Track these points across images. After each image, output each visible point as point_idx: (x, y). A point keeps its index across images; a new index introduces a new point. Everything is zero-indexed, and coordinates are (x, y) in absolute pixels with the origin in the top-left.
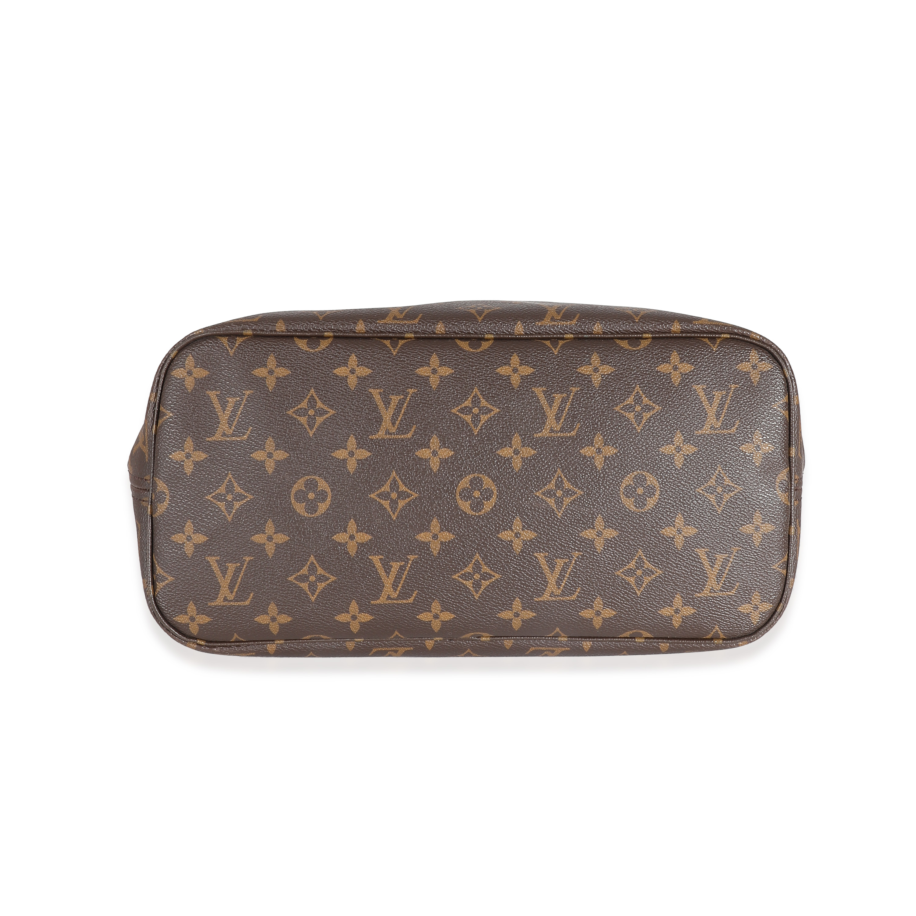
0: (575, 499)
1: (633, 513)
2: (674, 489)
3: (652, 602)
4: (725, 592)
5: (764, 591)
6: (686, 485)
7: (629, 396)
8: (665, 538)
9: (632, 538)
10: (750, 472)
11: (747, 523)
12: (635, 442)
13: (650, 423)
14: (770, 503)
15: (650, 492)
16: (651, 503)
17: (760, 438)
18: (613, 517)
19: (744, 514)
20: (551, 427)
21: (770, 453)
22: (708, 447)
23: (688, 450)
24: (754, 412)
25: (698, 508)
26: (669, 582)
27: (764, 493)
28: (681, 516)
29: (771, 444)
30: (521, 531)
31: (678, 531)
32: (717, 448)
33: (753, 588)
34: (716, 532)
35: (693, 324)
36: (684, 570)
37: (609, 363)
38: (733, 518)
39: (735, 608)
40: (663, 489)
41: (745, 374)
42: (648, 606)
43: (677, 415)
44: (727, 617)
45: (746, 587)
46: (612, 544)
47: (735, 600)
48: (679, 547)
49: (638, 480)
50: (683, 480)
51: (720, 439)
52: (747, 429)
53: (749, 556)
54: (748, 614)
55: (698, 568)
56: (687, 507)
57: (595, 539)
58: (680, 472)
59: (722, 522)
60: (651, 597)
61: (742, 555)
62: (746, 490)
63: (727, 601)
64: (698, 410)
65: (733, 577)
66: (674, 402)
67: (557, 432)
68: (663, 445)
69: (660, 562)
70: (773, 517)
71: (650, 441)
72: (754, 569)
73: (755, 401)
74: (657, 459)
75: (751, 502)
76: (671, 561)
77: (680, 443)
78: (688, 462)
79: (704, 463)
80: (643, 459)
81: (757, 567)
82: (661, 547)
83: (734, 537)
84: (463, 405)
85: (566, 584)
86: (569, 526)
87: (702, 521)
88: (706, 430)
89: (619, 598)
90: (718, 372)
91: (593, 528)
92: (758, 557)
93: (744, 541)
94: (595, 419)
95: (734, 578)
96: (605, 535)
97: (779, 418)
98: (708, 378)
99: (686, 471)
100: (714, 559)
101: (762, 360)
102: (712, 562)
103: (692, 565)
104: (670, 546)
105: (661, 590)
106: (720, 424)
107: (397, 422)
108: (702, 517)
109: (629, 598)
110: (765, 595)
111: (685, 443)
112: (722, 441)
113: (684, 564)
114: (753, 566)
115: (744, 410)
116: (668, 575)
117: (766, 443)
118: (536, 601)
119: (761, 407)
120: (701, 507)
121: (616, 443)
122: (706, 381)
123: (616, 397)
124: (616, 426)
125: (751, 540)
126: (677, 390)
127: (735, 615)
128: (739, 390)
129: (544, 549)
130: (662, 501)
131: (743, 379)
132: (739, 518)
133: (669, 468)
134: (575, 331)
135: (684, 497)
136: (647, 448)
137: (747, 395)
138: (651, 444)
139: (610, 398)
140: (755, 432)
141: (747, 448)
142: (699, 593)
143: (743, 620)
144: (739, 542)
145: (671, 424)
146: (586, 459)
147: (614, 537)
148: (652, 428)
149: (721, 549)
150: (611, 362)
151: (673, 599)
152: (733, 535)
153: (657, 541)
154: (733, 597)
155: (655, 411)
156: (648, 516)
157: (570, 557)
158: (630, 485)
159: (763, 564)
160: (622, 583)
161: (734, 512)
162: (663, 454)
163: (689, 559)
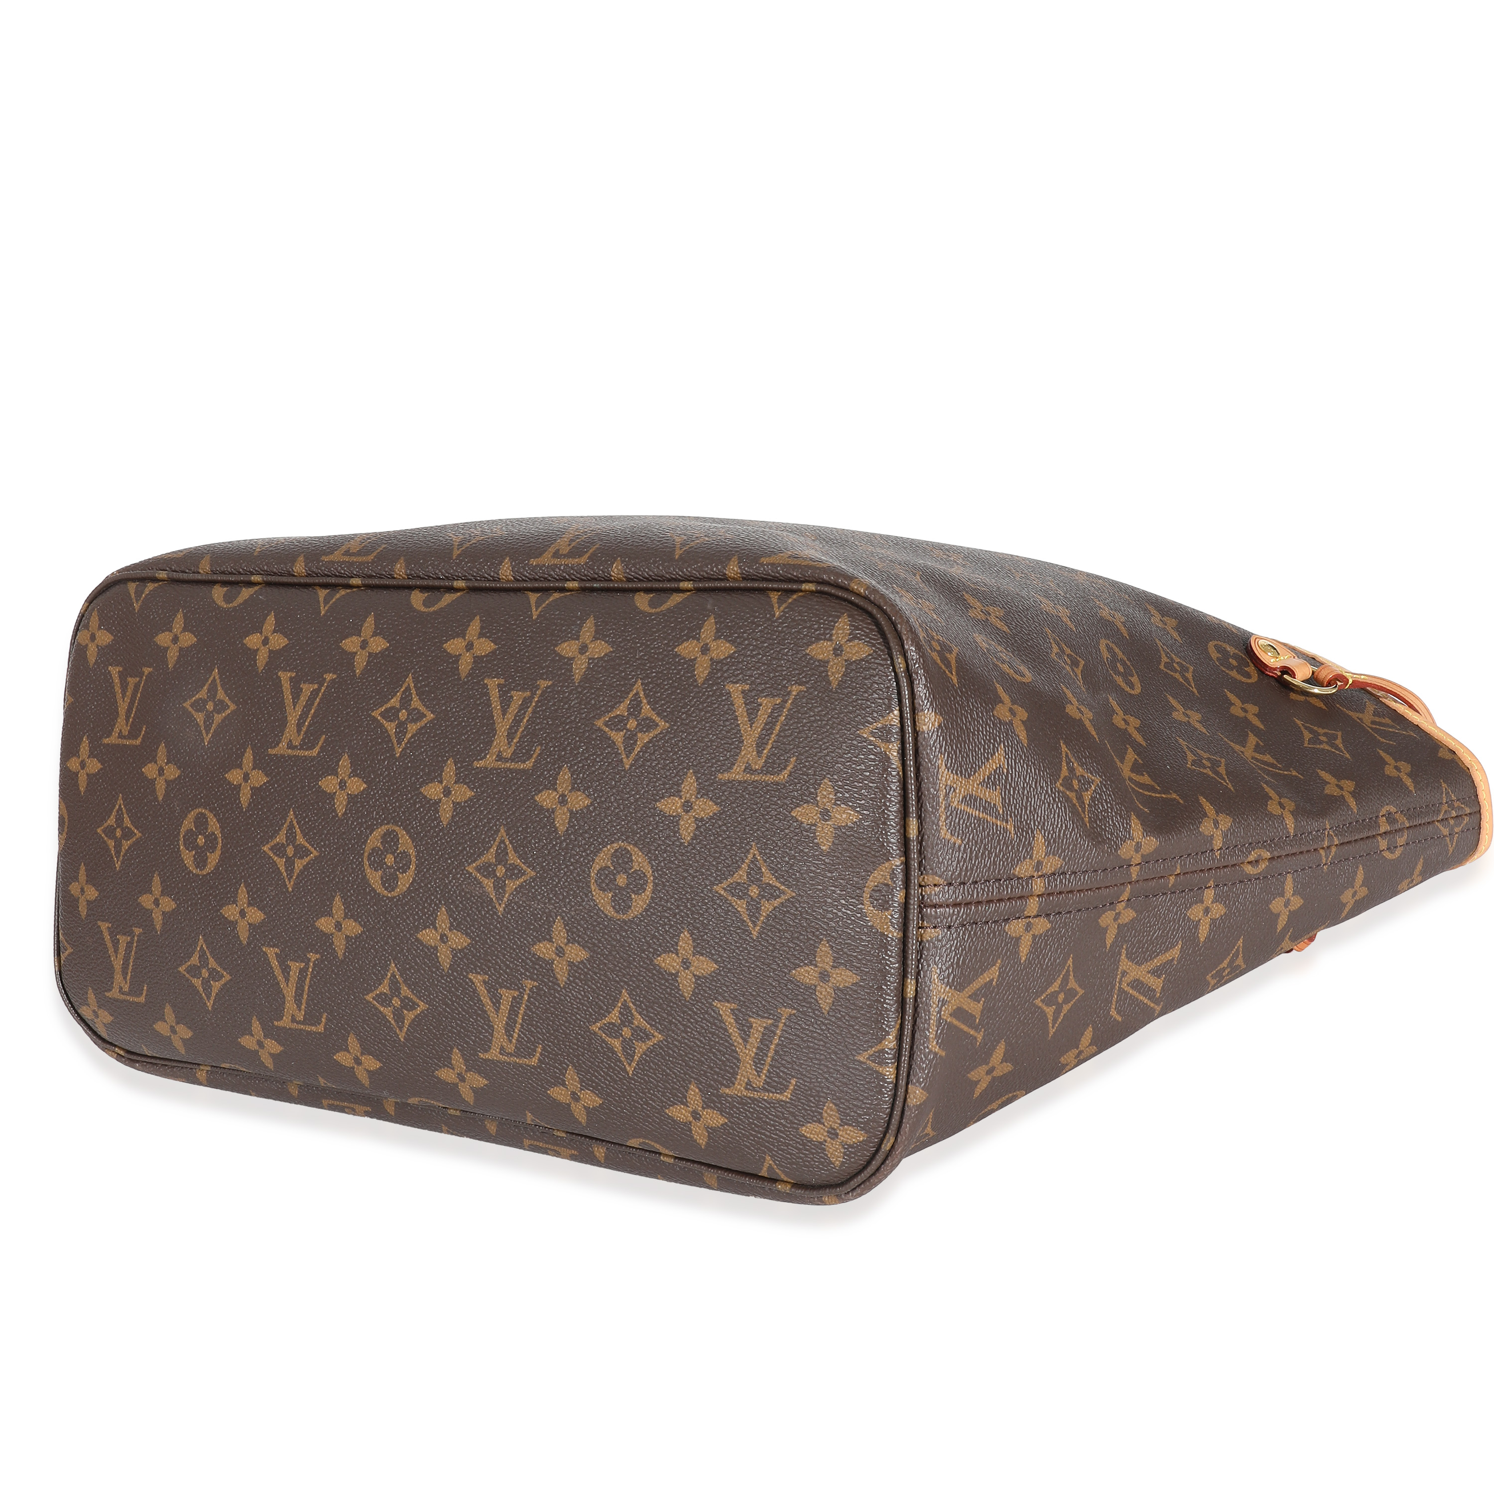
0: (522, 884)
1: (610, 920)
2: (677, 883)
3: (654, 1091)
4: (773, 1093)
5: (843, 1103)
6: (696, 876)
7: (622, 700)
8: (663, 975)
9: (611, 966)
10: (810, 862)
11: (805, 964)
12: (619, 787)
13: (646, 752)
14: (848, 928)
15: (637, 883)
16: (640, 903)
17: (831, 796)
18: (579, 925)
19: (798, 946)
20: (500, 751)
21: (850, 827)
22: (737, 807)
23: (703, 810)
24: (824, 743)
25: (717, 924)
26: (677, 1059)
27: (837, 906)
28: (688, 936)
29: (853, 808)
30: (447, 932)
31: (685, 963)
32: (754, 809)
33: (822, 1094)
34: (749, 974)
35: (759, 564)
36: (697, 1039)
37: (606, 636)
38: (779, 950)
39: (794, 1128)
40: (659, 880)
41: (820, 666)
42: (648, 1097)
43: (692, 740)
44: (781, 1142)
45: (811, 1089)
46: (580, 974)
47: (792, 1112)
48: (686, 995)
49: (619, 858)
50: (691, 866)
51: (758, 792)
52: (807, 775)
53: (811, 1028)
54: (821, 1143)
55: (721, 1038)
56: (698, 919)
57: (554, 960)
58: (687, 852)
59: (759, 956)
60: (652, 1082)
61: (799, 1024)
62: (802, 897)
63: (779, 1111)
64: (727, 732)
65: (783, 1065)
66: (690, 716)
67: (506, 760)
68: (663, 798)
69: (658, 1019)
70: (855, 956)
71: (643, 788)
72: (822, 1057)
73: (829, 719)
74: (650, 822)
75: (812, 922)
76: (676, 1019)
77: (691, 795)
78: (701, 833)
79: (729, 837)
80: (629, 821)
81: (829, 1054)
82: (657, 990)
83: (783, 989)
84: (388, 705)
85: (519, 1035)
86: (514, 932)
87: (725, 949)
88: (737, 773)
89: (600, 1075)
90: (775, 659)
91: (550, 940)
92: (830, 1033)
93: (800, 997)
94: (564, 741)
95: (786, 1068)
96: (569, 954)
97: (873, 757)
98: (754, 670)
99: (698, 850)
100: (747, 1027)
101: (855, 637)
102: (745, 1032)
103: (710, 1033)
104: (672, 989)
105: (664, 1071)
106: (761, 762)
107: (304, 729)
108: (724, 941)
109: (617, 1077)
110: (848, 1111)
111: (699, 796)
112: (762, 796)
113: (697, 1028)
114: (821, 1050)
115: (807, 737)
116: (673, 1044)
117: (842, 806)
118: (482, 1059)
119: (837, 733)
120: (722, 921)
121: (589, 787)
122: (751, 676)
123: (601, 701)
124: (592, 755)
125: (813, 998)
126: (699, 692)
127: (797, 1142)
128: (804, 697)
129: (482, 970)
130: (657, 904)
131: (813, 675)
132: (789, 950)
133: (670, 841)
134: (585, 576)
135: (693, 899)
136: (636, 800)
137: (816, 707)
138: (643, 794)
139: (593, 702)
140: (821, 783)
141: (805, 814)
142: (728, 1087)
143: (813, 1154)
144: (792, 1000)
145: (680, 756)
146: (543, 814)
147: (582, 962)
148: (649, 763)
149: (759, 1008)
150: (609, 636)
151: (687, 1091)
152: (780, 983)
153: (650, 977)
154: (788, 1105)
155: (658, 730)
156: (635, 929)
157: (520, 988)
158: (607, 867)
159: (839, 1049)
160: (602, 1048)
161: (781, 938)
162: (662, 814)
163: (705, 1019)
